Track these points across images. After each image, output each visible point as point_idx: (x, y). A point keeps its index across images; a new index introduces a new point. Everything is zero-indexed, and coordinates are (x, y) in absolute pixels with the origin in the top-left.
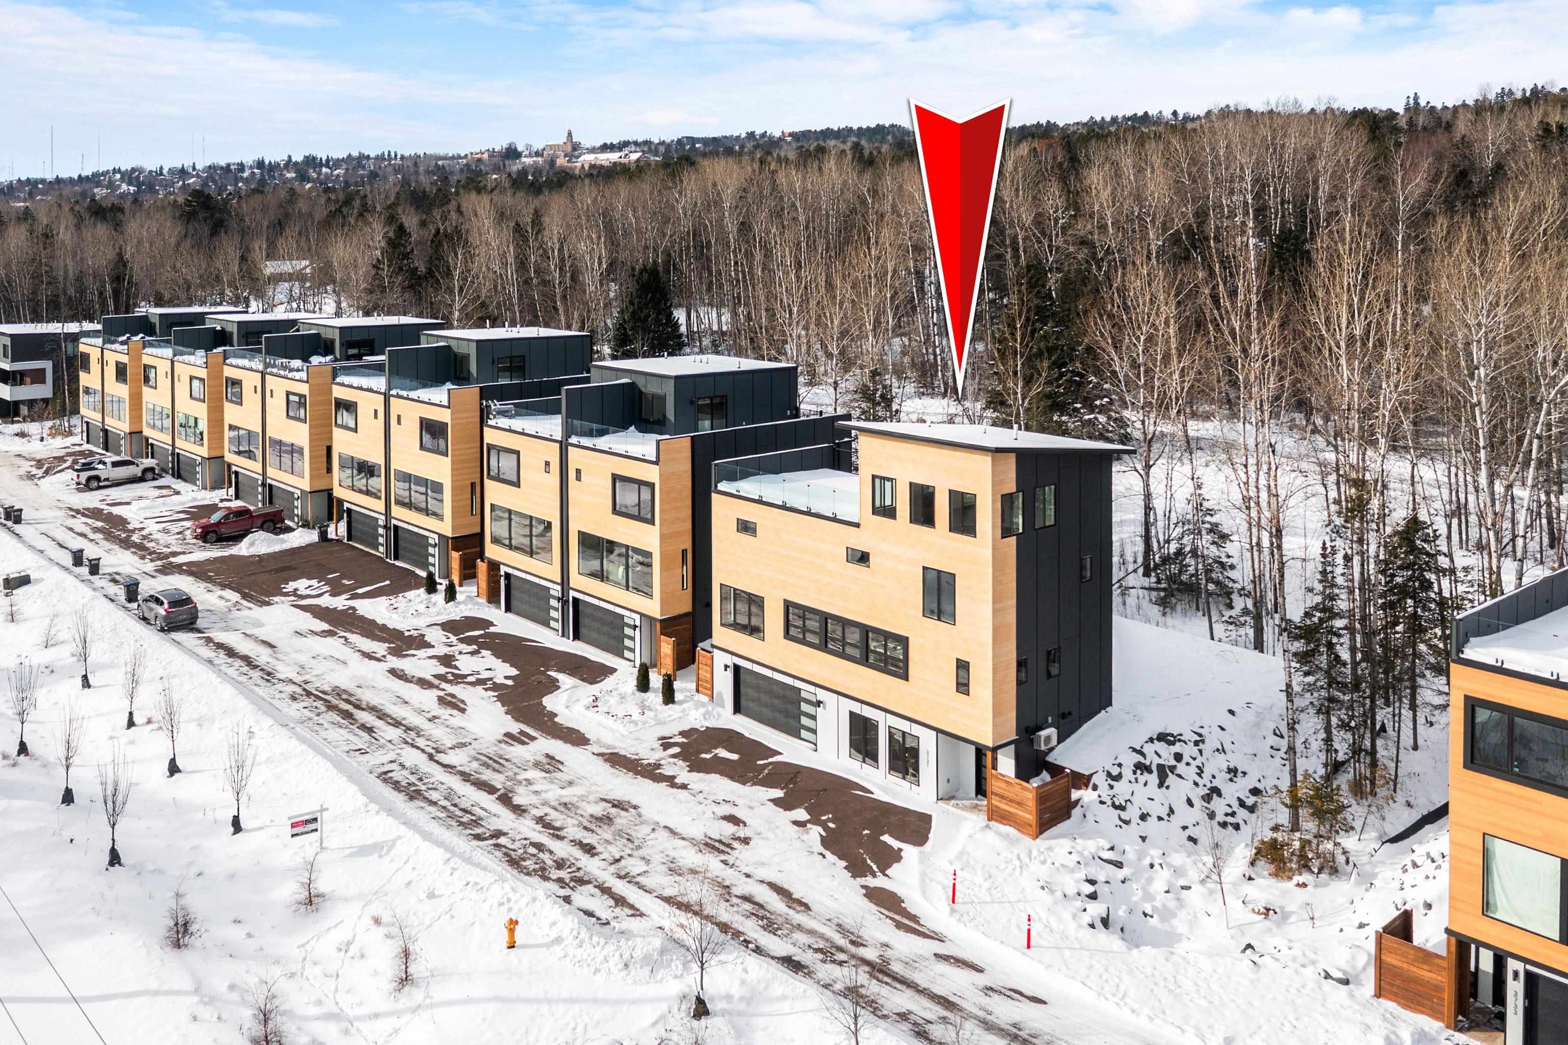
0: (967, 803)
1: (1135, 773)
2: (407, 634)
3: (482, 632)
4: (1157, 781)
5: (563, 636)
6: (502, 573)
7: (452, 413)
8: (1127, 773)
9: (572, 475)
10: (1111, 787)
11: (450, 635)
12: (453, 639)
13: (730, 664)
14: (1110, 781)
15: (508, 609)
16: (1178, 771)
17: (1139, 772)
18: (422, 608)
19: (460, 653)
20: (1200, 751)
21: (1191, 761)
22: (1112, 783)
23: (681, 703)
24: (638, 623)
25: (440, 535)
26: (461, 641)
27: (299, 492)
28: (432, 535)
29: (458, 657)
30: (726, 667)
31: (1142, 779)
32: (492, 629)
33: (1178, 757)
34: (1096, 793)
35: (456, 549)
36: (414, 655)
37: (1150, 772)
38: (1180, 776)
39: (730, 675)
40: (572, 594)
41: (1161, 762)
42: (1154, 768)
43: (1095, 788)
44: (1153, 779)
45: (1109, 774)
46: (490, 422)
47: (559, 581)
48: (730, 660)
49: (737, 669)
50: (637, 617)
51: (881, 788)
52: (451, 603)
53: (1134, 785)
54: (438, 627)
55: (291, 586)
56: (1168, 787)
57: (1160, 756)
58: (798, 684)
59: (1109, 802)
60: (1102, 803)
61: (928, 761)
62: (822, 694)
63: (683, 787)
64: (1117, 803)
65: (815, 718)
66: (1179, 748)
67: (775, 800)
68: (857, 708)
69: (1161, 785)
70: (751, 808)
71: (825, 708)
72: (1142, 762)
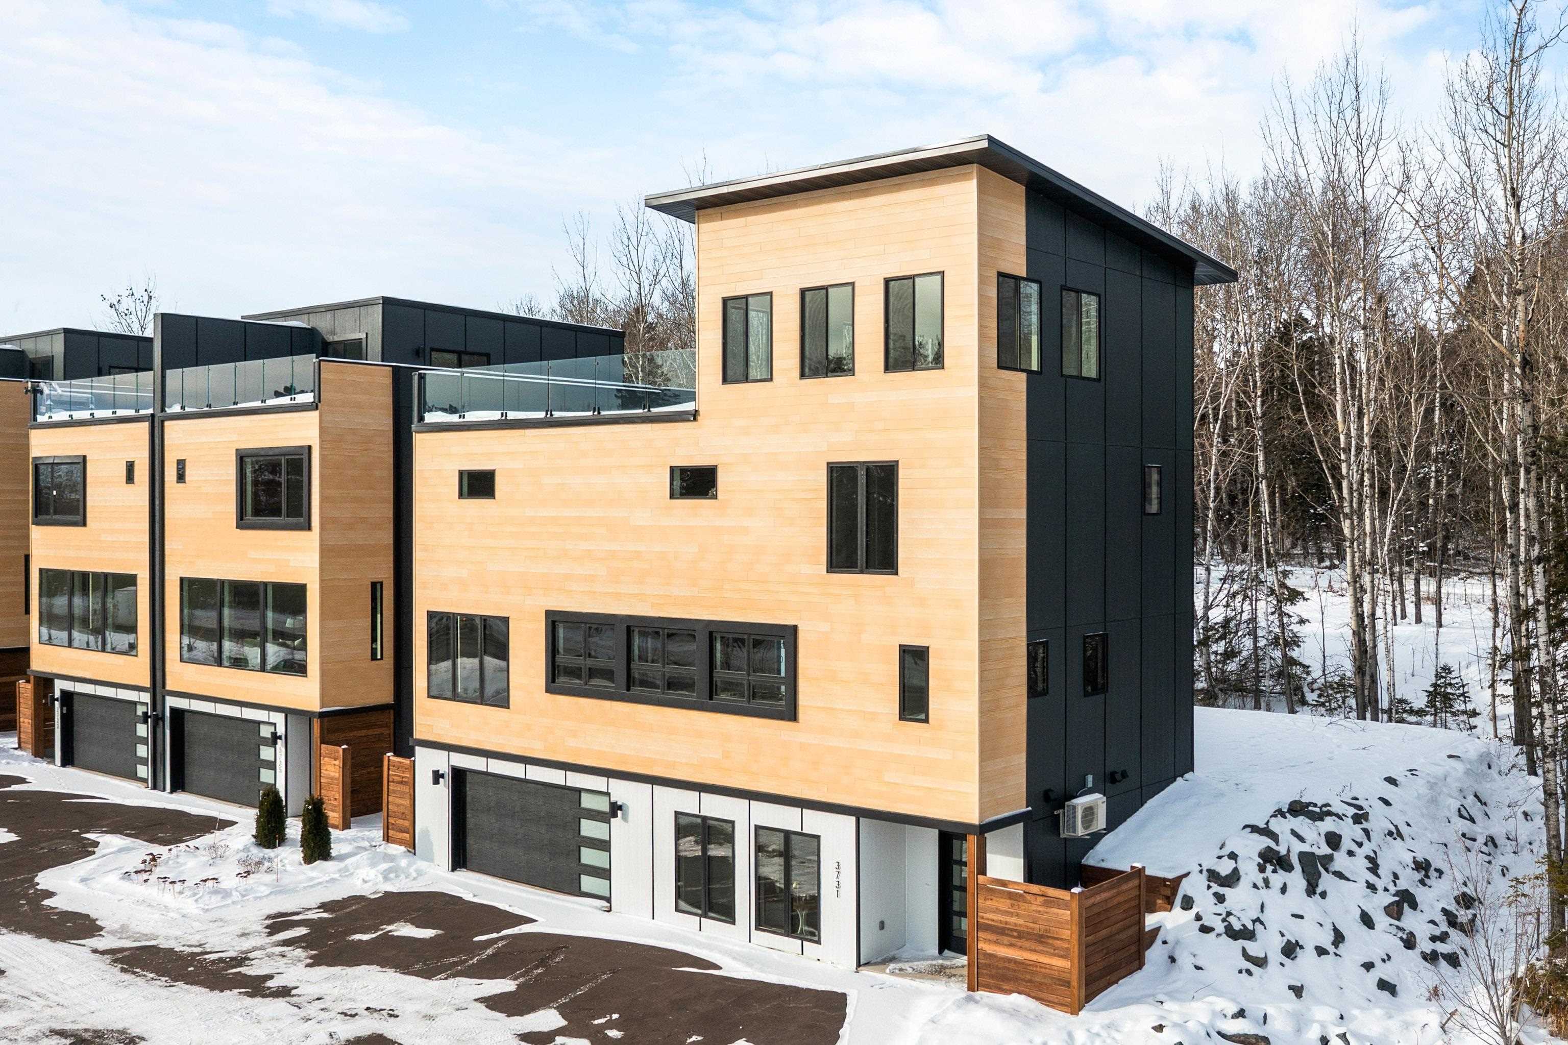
0: (923, 965)
1: (1262, 869)
4: (1303, 884)
5: (155, 787)
6: (57, 694)
8: (1249, 869)
9: (170, 475)
10: (1220, 898)
13: (444, 769)
14: (1215, 888)
15: (67, 760)
16: (1336, 866)
17: (1269, 868)
20: (1366, 832)
21: (1354, 847)
22: (1222, 890)
24: (281, 731)
30: (440, 776)
31: (1278, 878)
33: (1333, 840)
34: (1191, 914)
37: (1289, 868)
38: (1340, 875)
39: (443, 792)
40: (170, 702)
41: (1305, 848)
42: (1295, 860)
43: (1188, 903)
44: (1296, 879)
45: (1213, 876)
46: (40, 419)
47: (147, 683)
48: (442, 761)
49: (459, 776)
50: (281, 719)
51: (736, 957)
53: (1264, 892)
56: (1323, 895)
57: (1302, 839)
58: (576, 780)
59: (1220, 927)
60: (1205, 929)
61: (839, 886)
62: (620, 791)
63: (284, 992)
64: (1237, 926)
65: (604, 845)
66: (1328, 824)
67: (494, 1003)
68: (688, 802)
69: (1311, 890)
70: (431, 1018)
71: (625, 818)
72: (1269, 849)
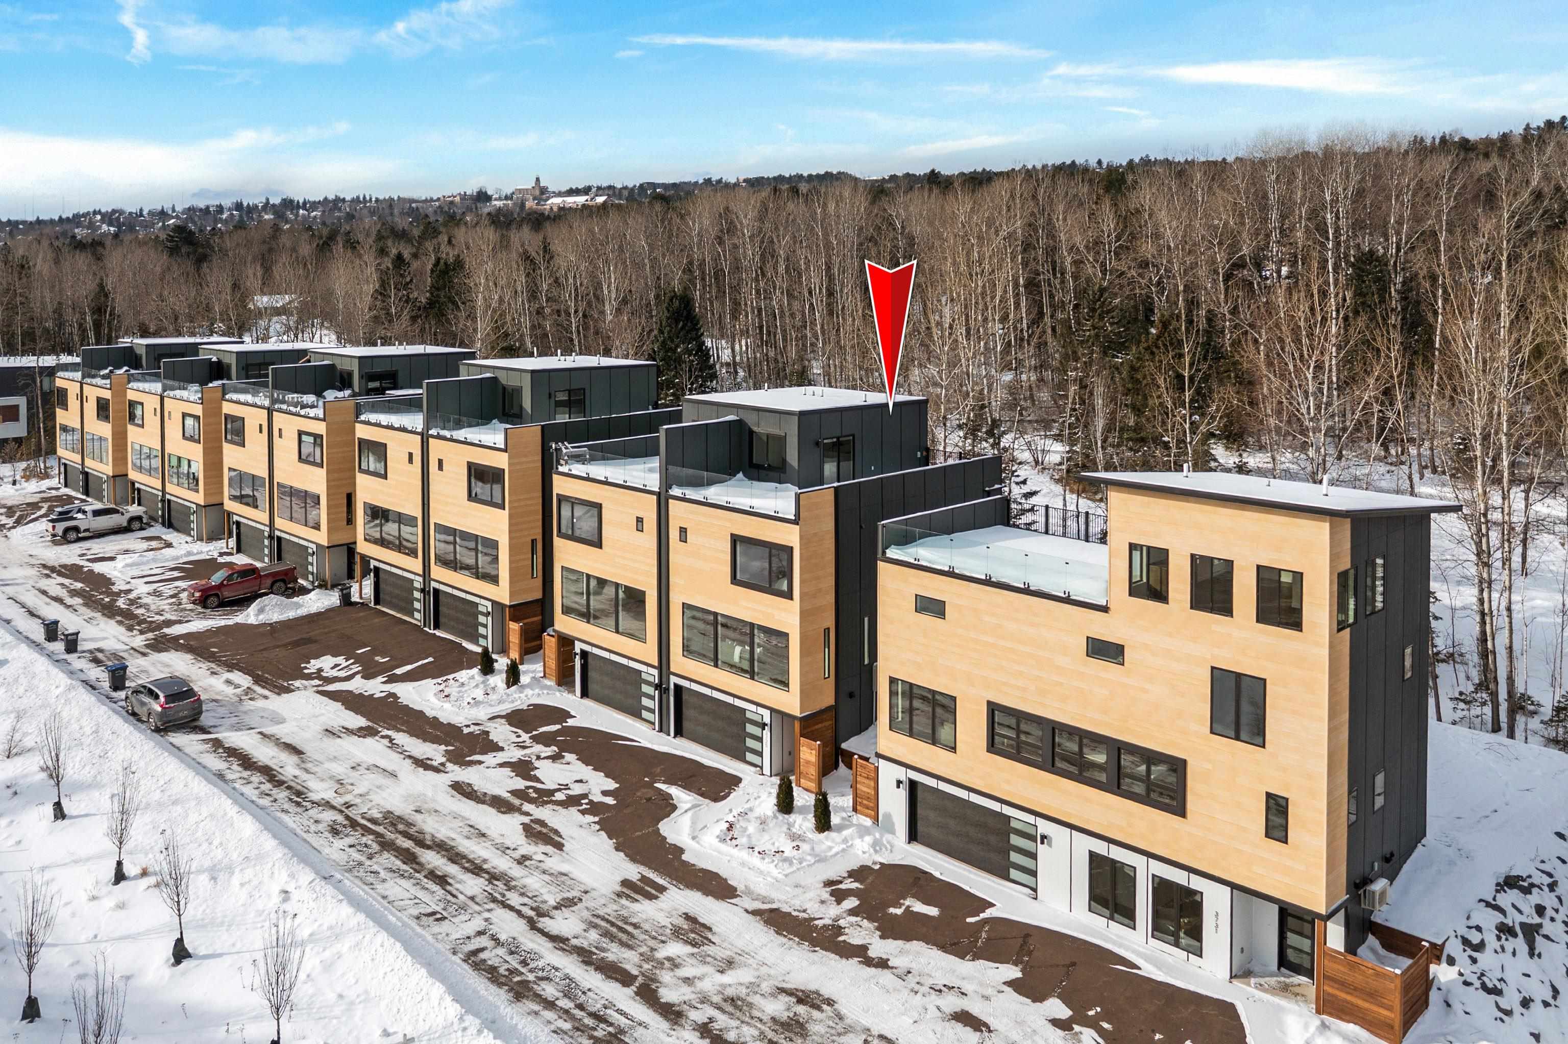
0: (1273, 981)
1: (1499, 938)
2: (466, 731)
3: (558, 727)
4: (1525, 948)
5: (661, 730)
6: (577, 650)
7: (510, 458)
8: (1490, 938)
9: (674, 534)
10: (1474, 961)
11: (520, 732)
12: (525, 737)
13: (902, 779)
14: (1469, 952)
15: (585, 694)
16: (1544, 931)
17: (1504, 937)
18: (479, 694)
19: (538, 758)
20: (1559, 898)
21: (1554, 914)
22: (1475, 954)
23: (840, 828)
24: (767, 720)
25: (494, 603)
26: (537, 739)
27: (314, 547)
28: (483, 602)
29: (537, 764)
30: (899, 783)
31: (1510, 944)
32: (570, 722)
33: (1540, 910)
34: (1455, 969)
35: (514, 619)
36: (480, 762)
37: (1515, 935)
38: (1547, 937)
39: (902, 795)
40: (673, 680)
41: (1523, 919)
42: (1518, 929)
43: (1451, 961)
44: (1520, 943)
45: (1466, 942)
46: (561, 469)
47: (656, 664)
48: (901, 773)
49: (913, 785)
50: (766, 714)
52: (514, 688)
53: (1501, 955)
54: (503, 721)
55: (314, 665)
56: (1539, 956)
57: (1520, 912)
58: (1008, 811)
59: (1477, 984)
60: (1466, 983)
61: (1217, 926)
62: (1044, 827)
63: (883, 964)
64: (1490, 985)
65: (1033, 856)
66: (1535, 898)
67: (1013, 984)
68: (1101, 848)
69: (1532, 954)
70: (987, 998)
71: (1050, 845)
72: (1502, 923)
